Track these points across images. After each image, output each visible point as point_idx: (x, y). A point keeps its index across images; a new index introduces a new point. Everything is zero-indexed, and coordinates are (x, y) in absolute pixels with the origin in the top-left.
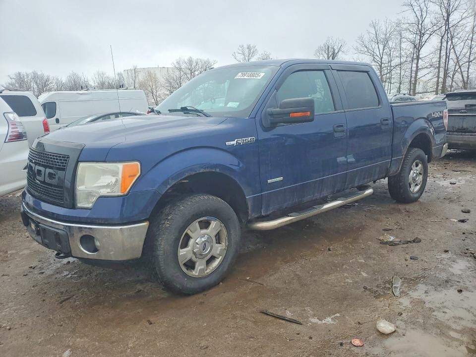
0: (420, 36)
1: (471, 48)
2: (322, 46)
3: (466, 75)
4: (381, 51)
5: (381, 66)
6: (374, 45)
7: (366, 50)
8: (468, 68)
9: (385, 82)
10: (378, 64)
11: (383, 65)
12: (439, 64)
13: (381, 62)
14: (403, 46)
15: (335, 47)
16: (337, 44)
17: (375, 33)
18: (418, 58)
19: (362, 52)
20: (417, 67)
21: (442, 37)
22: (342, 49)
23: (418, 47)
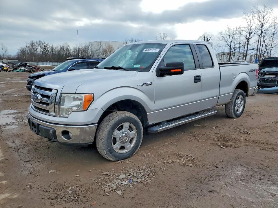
0: (250, 34)
1: (272, 41)
2: (202, 36)
3: (269, 54)
4: (231, 40)
5: (230, 47)
6: (228, 37)
7: (223, 39)
8: (271, 51)
9: (232, 55)
10: (229, 46)
11: (231, 47)
12: (258, 48)
13: (231, 45)
14: (241, 38)
15: (208, 37)
16: (209, 36)
17: (228, 31)
18: (248, 45)
19: (221, 40)
20: (247, 49)
21: (259, 36)
22: (211, 38)
23: (248, 40)
